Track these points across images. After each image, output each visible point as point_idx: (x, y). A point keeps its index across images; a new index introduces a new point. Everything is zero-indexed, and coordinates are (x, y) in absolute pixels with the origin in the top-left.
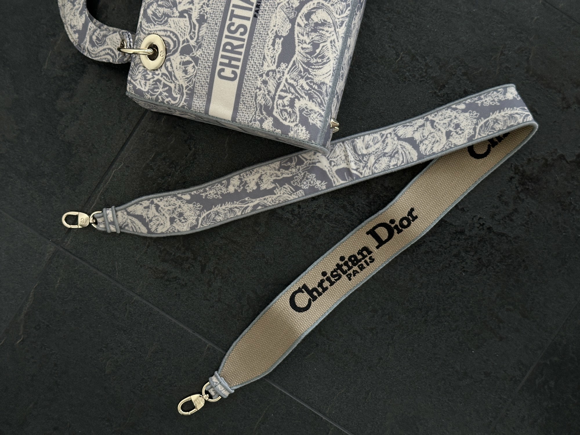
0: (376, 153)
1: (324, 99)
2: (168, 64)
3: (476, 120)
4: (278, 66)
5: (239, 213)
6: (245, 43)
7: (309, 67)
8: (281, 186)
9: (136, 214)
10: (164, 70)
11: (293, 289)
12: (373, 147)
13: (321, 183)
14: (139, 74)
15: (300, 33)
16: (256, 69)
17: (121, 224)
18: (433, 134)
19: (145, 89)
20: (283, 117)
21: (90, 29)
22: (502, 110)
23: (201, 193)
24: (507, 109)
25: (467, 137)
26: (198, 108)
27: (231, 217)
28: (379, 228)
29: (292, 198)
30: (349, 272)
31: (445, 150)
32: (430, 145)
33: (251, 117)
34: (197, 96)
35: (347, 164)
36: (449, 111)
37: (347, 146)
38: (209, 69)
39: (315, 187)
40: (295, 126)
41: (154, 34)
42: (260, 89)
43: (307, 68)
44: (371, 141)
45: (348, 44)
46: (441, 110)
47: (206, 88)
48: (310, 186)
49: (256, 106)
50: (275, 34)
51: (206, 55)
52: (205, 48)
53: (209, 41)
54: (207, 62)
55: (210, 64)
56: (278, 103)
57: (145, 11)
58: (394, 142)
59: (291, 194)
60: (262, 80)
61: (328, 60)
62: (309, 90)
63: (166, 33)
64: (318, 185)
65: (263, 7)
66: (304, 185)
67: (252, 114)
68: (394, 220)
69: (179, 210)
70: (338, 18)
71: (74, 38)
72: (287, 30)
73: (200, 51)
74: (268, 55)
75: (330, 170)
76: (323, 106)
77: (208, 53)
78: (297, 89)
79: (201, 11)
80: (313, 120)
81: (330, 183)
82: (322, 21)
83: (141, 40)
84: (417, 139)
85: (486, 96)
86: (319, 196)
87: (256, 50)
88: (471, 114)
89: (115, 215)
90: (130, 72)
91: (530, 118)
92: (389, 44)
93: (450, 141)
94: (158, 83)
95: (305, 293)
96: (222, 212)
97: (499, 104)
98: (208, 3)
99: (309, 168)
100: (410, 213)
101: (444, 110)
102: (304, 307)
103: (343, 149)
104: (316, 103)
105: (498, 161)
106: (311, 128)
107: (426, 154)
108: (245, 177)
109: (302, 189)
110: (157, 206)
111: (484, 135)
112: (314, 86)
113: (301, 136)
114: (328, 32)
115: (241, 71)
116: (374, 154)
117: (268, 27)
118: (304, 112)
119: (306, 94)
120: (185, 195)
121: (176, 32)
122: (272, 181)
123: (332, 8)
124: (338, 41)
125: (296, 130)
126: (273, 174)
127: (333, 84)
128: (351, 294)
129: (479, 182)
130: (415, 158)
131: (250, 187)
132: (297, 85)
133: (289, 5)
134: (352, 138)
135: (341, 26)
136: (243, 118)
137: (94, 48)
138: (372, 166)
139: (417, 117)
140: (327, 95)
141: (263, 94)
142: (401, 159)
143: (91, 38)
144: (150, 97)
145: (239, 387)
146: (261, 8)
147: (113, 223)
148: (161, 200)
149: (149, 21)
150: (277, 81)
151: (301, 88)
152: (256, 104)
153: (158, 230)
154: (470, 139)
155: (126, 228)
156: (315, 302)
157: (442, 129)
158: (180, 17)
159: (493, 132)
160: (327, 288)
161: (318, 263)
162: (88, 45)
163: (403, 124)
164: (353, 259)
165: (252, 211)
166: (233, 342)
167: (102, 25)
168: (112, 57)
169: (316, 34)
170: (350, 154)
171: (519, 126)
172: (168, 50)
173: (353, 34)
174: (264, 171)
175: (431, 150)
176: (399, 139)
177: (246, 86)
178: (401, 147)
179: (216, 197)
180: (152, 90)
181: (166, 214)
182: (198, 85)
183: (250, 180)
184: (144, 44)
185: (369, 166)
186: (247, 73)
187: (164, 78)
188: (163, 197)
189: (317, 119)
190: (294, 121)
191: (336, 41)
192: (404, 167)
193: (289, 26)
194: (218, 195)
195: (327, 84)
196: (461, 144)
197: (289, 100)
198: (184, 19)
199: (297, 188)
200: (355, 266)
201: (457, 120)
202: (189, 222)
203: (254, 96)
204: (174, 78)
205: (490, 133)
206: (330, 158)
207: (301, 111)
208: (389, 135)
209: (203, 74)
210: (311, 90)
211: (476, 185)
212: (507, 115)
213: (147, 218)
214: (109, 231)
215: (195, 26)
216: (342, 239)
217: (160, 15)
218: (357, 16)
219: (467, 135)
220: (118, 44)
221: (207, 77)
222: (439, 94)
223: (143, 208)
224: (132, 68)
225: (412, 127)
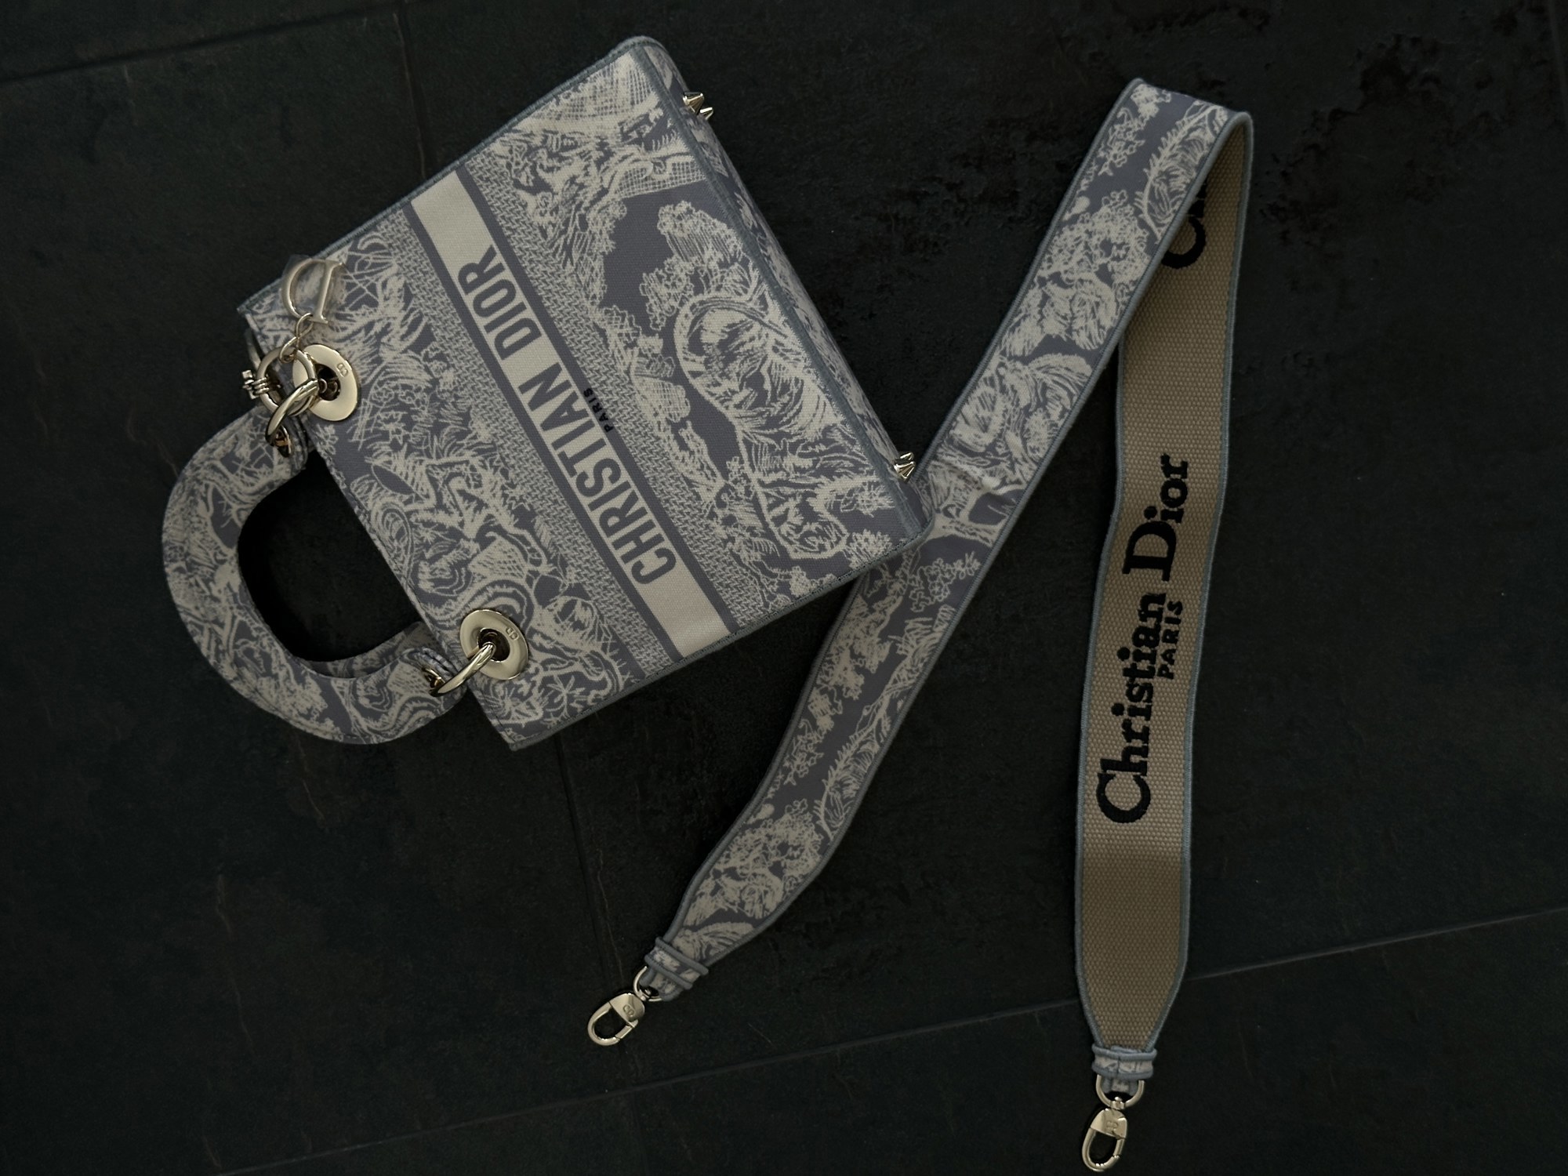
0: (1009, 422)
1: (853, 454)
2: (537, 639)
3: (1129, 207)
4: (725, 474)
5: (875, 748)
6: (634, 487)
7: (778, 426)
8: (901, 634)
9: (707, 917)
10: (538, 656)
11: (1092, 787)
12: (994, 418)
13: (964, 561)
14: (505, 701)
15: (709, 386)
16: (693, 513)
17: (698, 954)
18: (1077, 298)
19: (537, 714)
20: (813, 548)
21: (342, 693)
22: (1160, 148)
23: (782, 781)
24: (1166, 137)
25: (1142, 250)
26: (655, 664)
27: (868, 767)
28: (1138, 543)
29: (938, 635)
30: (1157, 667)
31: (1123, 307)
32: (1091, 322)
33: (760, 597)
34: (635, 645)
35: (979, 489)
36: (1067, 232)
37: (948, 459)
38: (613, 586)
39: (961, 578)
40: (848, 544)
41: (467, 614)
42: (732, 540)
43: (776, 430)
44: (980, 407)
45: (803, 319)
46: (1050, 243)
47: (638, 621)
48: (949, 586)
49: (752, 573)
50: (670, 427)
51: (587, 568)
52: (574, 557)
53: (570, 540)
54: (600, 578)
55: (608, 577)
56: (784, 532)
57: (417, 591)
58: (1023, 375)
59: (931, 629)
60: (720, 522)
61: (799, 385)
62: (815, 462)
63: (485, 594)
64: (963, 570)
65: (608, 401)
66: (939, 593)
67: (756, 591)
68: (1150, 507)
69: (773, 843)
70: (749, 299)
71: (328, 729)
72: (683, 401)
73: (570, 571)
74: (691, 473)
75: (959, 526)
76: (864, 466)
77: (588, 561)
78: (794, 481)
79: (510, 505)
80: (869, 506)
81: (980, 550)
82: (728, 330)
83: (456, 644)
84: (1057, 333)
85: (1107, 149)
86: (982, 587)
87: (663, 483)
88: (1112, 203)
89: (675, 952)
90: (488, 712)
91: (1222, 114)
92: (853, 216)
93: (1119, 285)
94: (550, 685)
95: (1118, 775)
96: (846, 774)
97: (1143, 142)
98: (509, 481)
99: (920, 557)
100: (1167, 468)
101: (1056, 238)
102: (1138, 801)
103: (946, 468)
104: (846, 474)
105: (1233, 234)
106: (878, 522)
107: (1098, 344)
108: (827, 679)
109: (942, 604)
110: (732, 873)
111: (1169, 220)
112: (817, 450)
113: (875, 551)
114: (758, 339)
115: (671, 540)
116: (1008, 428)
117: (647, 426)
118: (842, 506)
119: (817, 475)
120: (759, 811)
121: (502, 577)
122: (878, 640)
123: (723, 294)
124: (786, 337)
125: (858, 550)
126: (868, 627)
127: (845, 413)
128: (1197, 698)
129: (1235, 298)
130: (1087, 370)
131: (853, 687)
132: (788, 475)
133: (646, 356)
134: (944, 435)
135: (765, 307)
136: (748, 612)
137: (381, 720)
138: (1023, 452)
139: (1021, 293)
140: (853, 443)
141: (745, 543)
142: (1063, 393)
143: (358, 706)
144: (559, 719)
145: (1157, 1036)
146: (606, 406)
147: (683, 968)
148: (728, 856)
149: (438, 601)
150: (747, 500)
151: (798, 474)
152: (747, 569)
153: (767, 907)
154: (1151, 248)
155: (712, 953)
156: (1148, 773)
157: (1085, 276)
158: (484, 546)
159: (1180, 198)
160: (1146, 730)
161: (1090, 700)
162: (365, 724)
163: (1007, 326)
164: (1142, 637)
165: (892, 724)
166: (1074, 971)
167: (351, 663)
168: (429, 708)
169: (738, 361)
170: (966, 468)
171: (1216, 149)
172: (516, 619)
173: (793, 293)
174: (848, 637)
175: (1101, 330)
176: (1025, 360)
177: (703, 556)
178: (1044, 372)
179: (812, 761)
180: (551, 704)
181: (757, 871)
182: (619, 627)
183: (840, 676)
184: (467, 646)
185: (1020, 457)
186: (686, 533)
187: (552, 669)
188: (727, 848)
189: (874, 499)
190: (839, 539)
191: (781, 339)
192: (1082, 402)
193: (680, 392)
194: (813, 755)
195: (834, 425)
196: (1143, 271)
197: (797, 510)
198: (495, 544)
199: (932, 611)
200: (1157, 644)
201: (1097, 236)
202: (808, 845)
203: (732, 559)
204: (569, 654)
205: (1176, 207)
206: (939, 505)
207: (834, 509)
208: (1002, 371)
209: (611, 604)
210: (819, 460)
211: (1234, 308)
212: (1177, 147)
213: (731, 907)
214: (688, 986)
215: (522, 538)
216: (1090, 621)
217: (448, 573)
218: (773, 258)
219: (1138, 245)
220: (419, 680)
221: (624, 601)
222: (1020, 215)
223: (709, 897)
224: (483, 701)
225: (1027, 320)
